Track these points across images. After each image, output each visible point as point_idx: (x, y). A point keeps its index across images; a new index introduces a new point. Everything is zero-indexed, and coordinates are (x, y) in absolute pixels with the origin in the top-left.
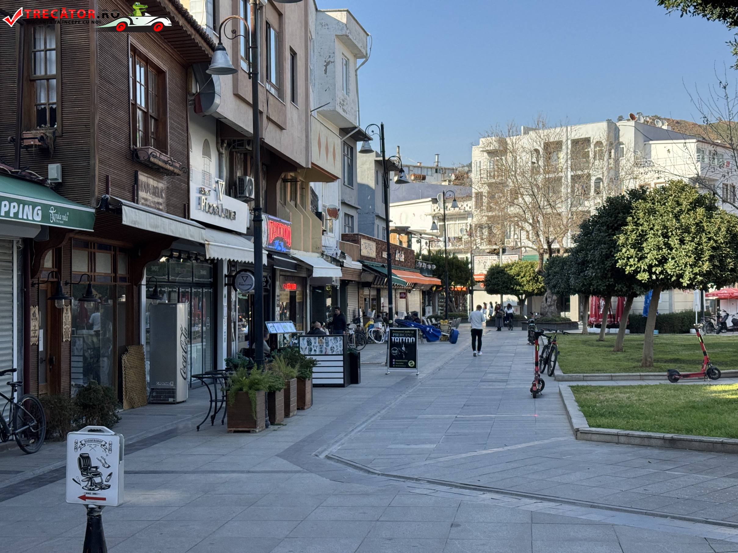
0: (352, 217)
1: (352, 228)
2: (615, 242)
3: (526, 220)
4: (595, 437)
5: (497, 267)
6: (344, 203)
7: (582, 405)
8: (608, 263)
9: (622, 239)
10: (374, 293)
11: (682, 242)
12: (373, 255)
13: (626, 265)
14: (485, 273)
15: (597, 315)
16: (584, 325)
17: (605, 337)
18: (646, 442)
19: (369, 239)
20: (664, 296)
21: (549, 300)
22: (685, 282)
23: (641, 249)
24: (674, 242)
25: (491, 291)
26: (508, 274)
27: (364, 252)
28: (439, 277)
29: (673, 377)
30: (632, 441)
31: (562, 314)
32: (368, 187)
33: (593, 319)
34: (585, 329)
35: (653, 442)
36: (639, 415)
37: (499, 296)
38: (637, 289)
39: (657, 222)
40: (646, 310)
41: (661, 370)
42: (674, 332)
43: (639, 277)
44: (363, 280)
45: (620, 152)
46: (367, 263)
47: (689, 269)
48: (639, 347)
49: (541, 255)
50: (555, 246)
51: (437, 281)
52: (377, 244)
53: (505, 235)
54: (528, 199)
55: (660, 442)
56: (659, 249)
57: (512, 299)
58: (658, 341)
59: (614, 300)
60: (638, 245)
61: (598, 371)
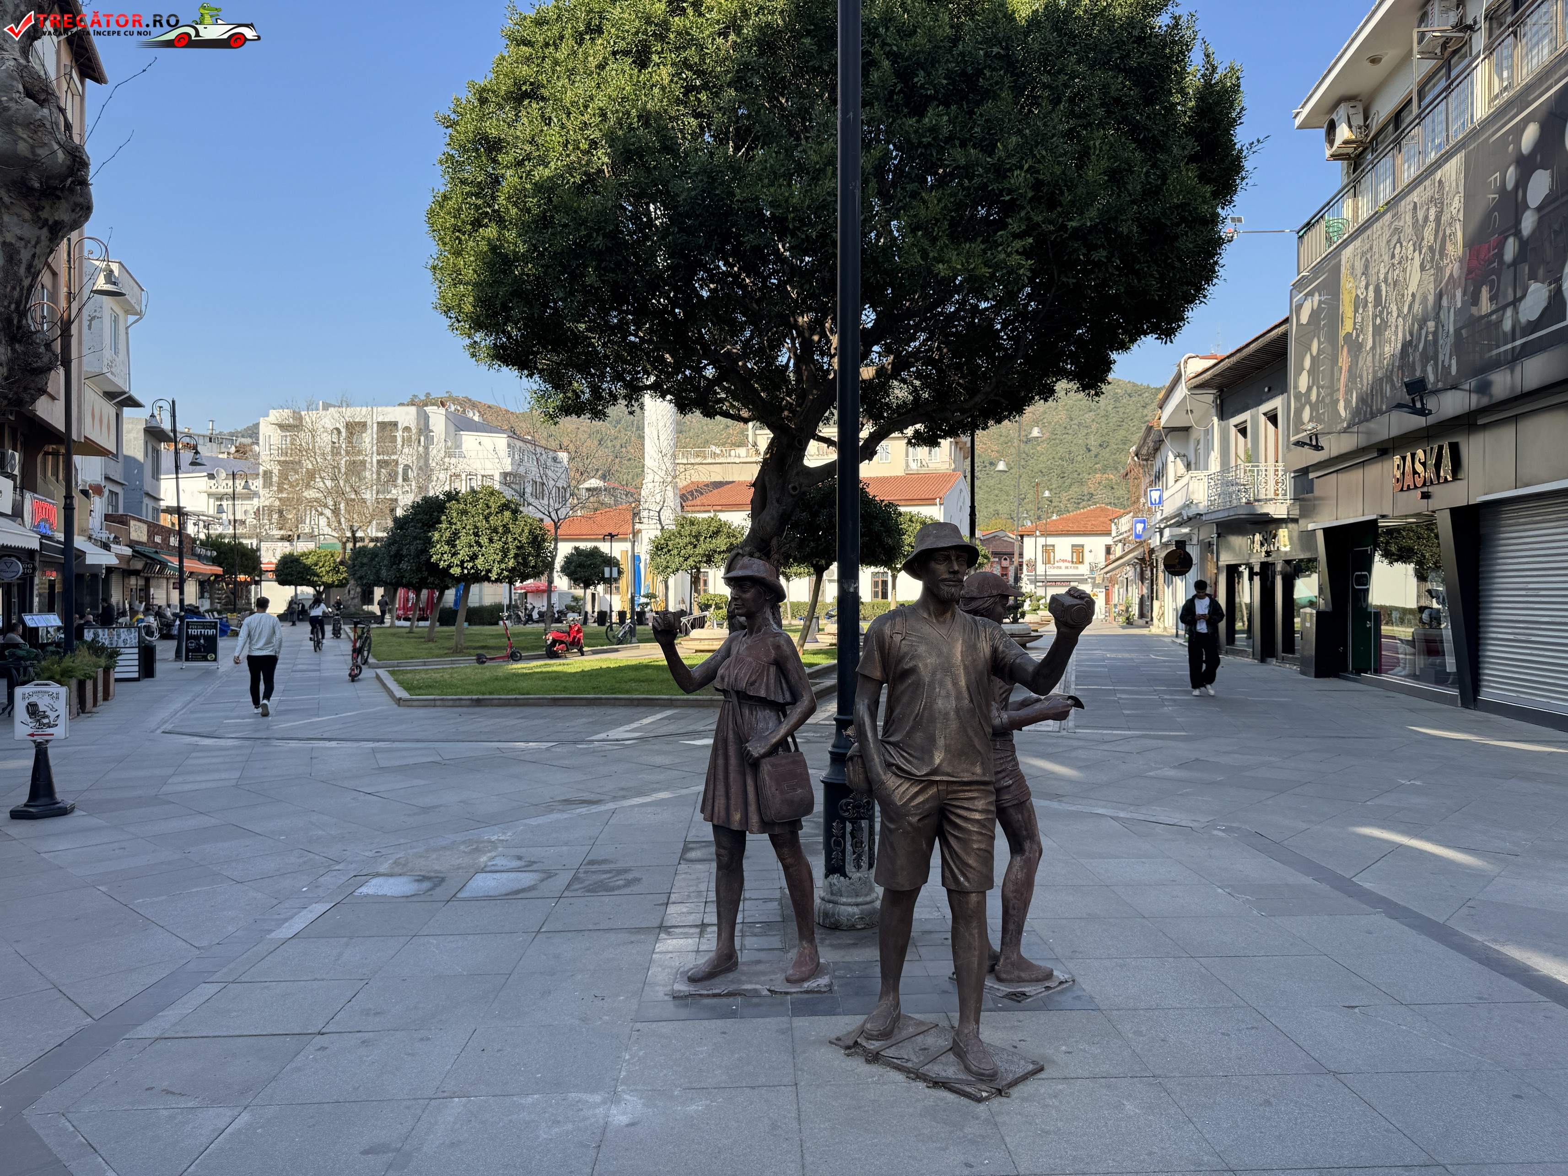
0: (117, 494)
1: (116, 507)
2: (430, 538)
3: (326, 506)
4: (415, 703)
5: (291, 555)
6: (107, 478)
7: (401, 683)
8: (423, 558)
9: (436, 536)
10: (141, 582)
11: (491, 540)
12: (144, 539)
13: (440, 560)
14: (275, 561)
15: (405, 608)
16: (392, 617)
17: (415, 629)
18: (458, 703)
19: (140, 520)
20: (475, 588)
21: (352, 592)
22: (493, 576)
23: (454, 546)
24: (484, 540)
25: (283, 582)
26: (305, 565)
27: (134, 536)
28: (220, 566)
29: (481, 660)
30: (447, 703)
31: (365, 607)
32: (135, 460)
33: (401, 612)
34: (392, 622)
35: (463, 702)
36: (452, 686)
37: (293, 587)
38: (448, 581)
39: (469, 522)
40: (456, 603)
41: (470, 655)
42: (483, 623)
43: (452, 571)
44: (132, 568)
45: (429, 440)
46: (138, 548)
47: (496, 565)
48: (449, 638)
49: (344, 544)
50: (359, 534)
51: (219, 570)
52: (149, 527)
53: (300, 521)
54: (329, 483)
55: (468, 703)
56: (471, 546)
57: (307, 591)
58: (467, 632)
59: (425, 593)
60: (451, 542)
61: (412, 658)
